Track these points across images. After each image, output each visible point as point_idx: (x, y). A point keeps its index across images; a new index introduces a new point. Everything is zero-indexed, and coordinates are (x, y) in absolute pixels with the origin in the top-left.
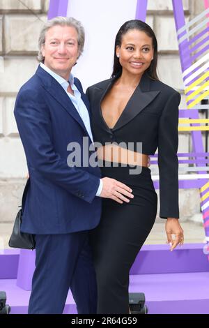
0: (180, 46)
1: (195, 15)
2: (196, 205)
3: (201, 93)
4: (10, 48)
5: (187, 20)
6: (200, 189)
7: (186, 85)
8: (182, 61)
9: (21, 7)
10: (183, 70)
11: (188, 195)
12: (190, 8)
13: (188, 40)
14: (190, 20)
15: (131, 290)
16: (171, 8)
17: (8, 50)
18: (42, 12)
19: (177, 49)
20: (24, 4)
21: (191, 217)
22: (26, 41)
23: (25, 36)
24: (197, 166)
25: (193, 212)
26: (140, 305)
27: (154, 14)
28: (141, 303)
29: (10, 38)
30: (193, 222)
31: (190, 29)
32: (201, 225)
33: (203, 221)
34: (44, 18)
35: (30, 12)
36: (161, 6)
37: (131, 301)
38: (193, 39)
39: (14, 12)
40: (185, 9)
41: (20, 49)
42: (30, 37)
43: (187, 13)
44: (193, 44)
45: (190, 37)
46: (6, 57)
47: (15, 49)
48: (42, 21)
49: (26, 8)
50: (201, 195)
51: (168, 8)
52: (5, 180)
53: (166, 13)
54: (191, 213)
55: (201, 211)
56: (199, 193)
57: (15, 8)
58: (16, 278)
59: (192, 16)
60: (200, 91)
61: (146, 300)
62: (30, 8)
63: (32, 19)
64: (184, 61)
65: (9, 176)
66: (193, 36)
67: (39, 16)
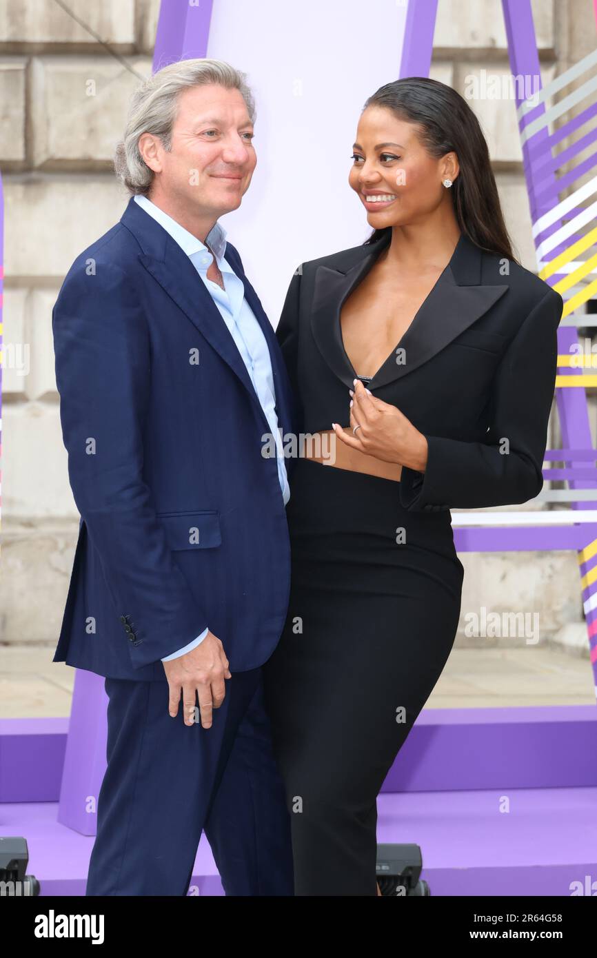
0: (526, 148)
1: (571, 62)
2: (571, 600)
3: (586, 282)
4: (47, 150)
5: (547, 75)
6: (580, 551)
7: (543, 260)
8: (531, 191)
9: (79, 36)
10: (536, 215)
11: (548, 571)
12: (556, 42)
13: (551, 132)
14: (556, 75)
15: (385, 836)
16: (502, 42)
17: (40, 158)
18: (137, 50)
19: (518, 156)
20: (87, 28)
21: (556, 631)
22: (92, 132)
23: (91, 117)
24: (572, 487)
25: (561, 618)
26: (409, 879)
27: (457, 58)
28: (412, 874)
29: (48, 123)
30: (560, 646)
31: (557, 99)
32: (582, 654)
33: (588, 645)
34: (143, 68)
35: (103, 50)
36: (474, 36)
37: (382, 868)
38: (563, 129)
39: (59, 50)
40: (541, 44)
41: (75, 153)
42: (104, 121)
43: (548, 57)
44: (565, 143)
45: (557, 123)
46: (34, 175)
47: (60, 154)
48: (138, 76)
49: (91, 39)
50: (584, 569)
51: (493, 41)
52: (29, 524)
53: (489, 57)
54: (556, 622)
55: (584, 617)
56: (578, 564)
57: (62, 38)
58: (57, 801)
59: (563, 64)
60: (583, 276)
61: (426, 866)
62: (104, 39)
63: (111, 68)
64: (538, 190)
65: (39, 513)
66: (565, 120)
67: (128, 61)
